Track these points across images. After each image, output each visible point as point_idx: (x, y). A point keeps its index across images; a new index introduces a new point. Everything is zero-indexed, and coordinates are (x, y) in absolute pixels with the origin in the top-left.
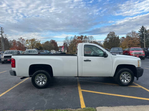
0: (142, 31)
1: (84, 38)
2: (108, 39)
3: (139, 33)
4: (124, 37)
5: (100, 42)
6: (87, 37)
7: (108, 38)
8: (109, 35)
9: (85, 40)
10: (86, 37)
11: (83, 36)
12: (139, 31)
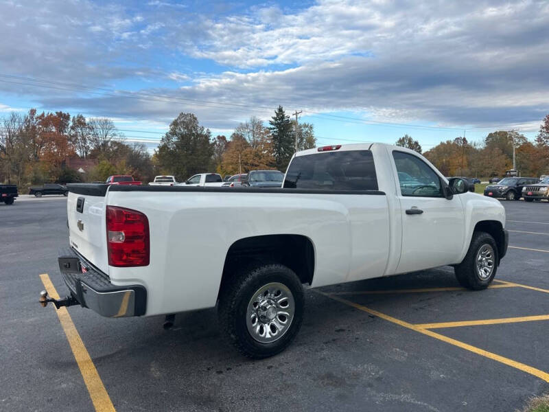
0: (278, 124)
1: (71, 124)
2: (175, 139)
3: (272, 126)
4: (223, 138)
5: (143, 146)
6: (87, 120)
7: (173, 133)
8: (175, 124)
9: (75, 136)
10: (80, 122)
11: (67, 117)
12: (272, 123)
